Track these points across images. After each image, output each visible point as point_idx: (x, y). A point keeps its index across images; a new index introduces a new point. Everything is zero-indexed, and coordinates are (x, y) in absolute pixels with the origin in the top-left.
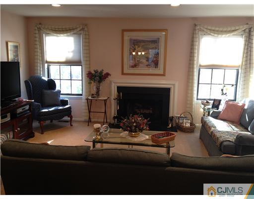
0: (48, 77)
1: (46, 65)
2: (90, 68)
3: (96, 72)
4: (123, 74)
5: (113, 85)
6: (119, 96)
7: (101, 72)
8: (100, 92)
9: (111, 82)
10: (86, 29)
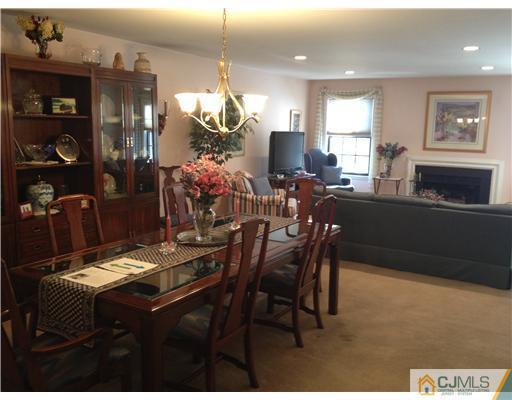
0: (329, 151)
1: (327, 136)
2: (381, 140)
3: (388, 145)
4: (425, 148)
5: (410, 162)
6: (417, 177)
7: (395, 146)
8: (392, 172)
9: (407, 159)
10: (380, 93)
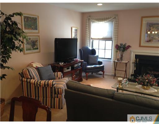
0: (92, 48)
1: (91, 40)
2: (117, 42)
3: (121, 45)
4: (140, 46)
5: (132, 53)
6: (136, 61)
7: (125, 45)
8: (123, 58)
10: (117, 18)
